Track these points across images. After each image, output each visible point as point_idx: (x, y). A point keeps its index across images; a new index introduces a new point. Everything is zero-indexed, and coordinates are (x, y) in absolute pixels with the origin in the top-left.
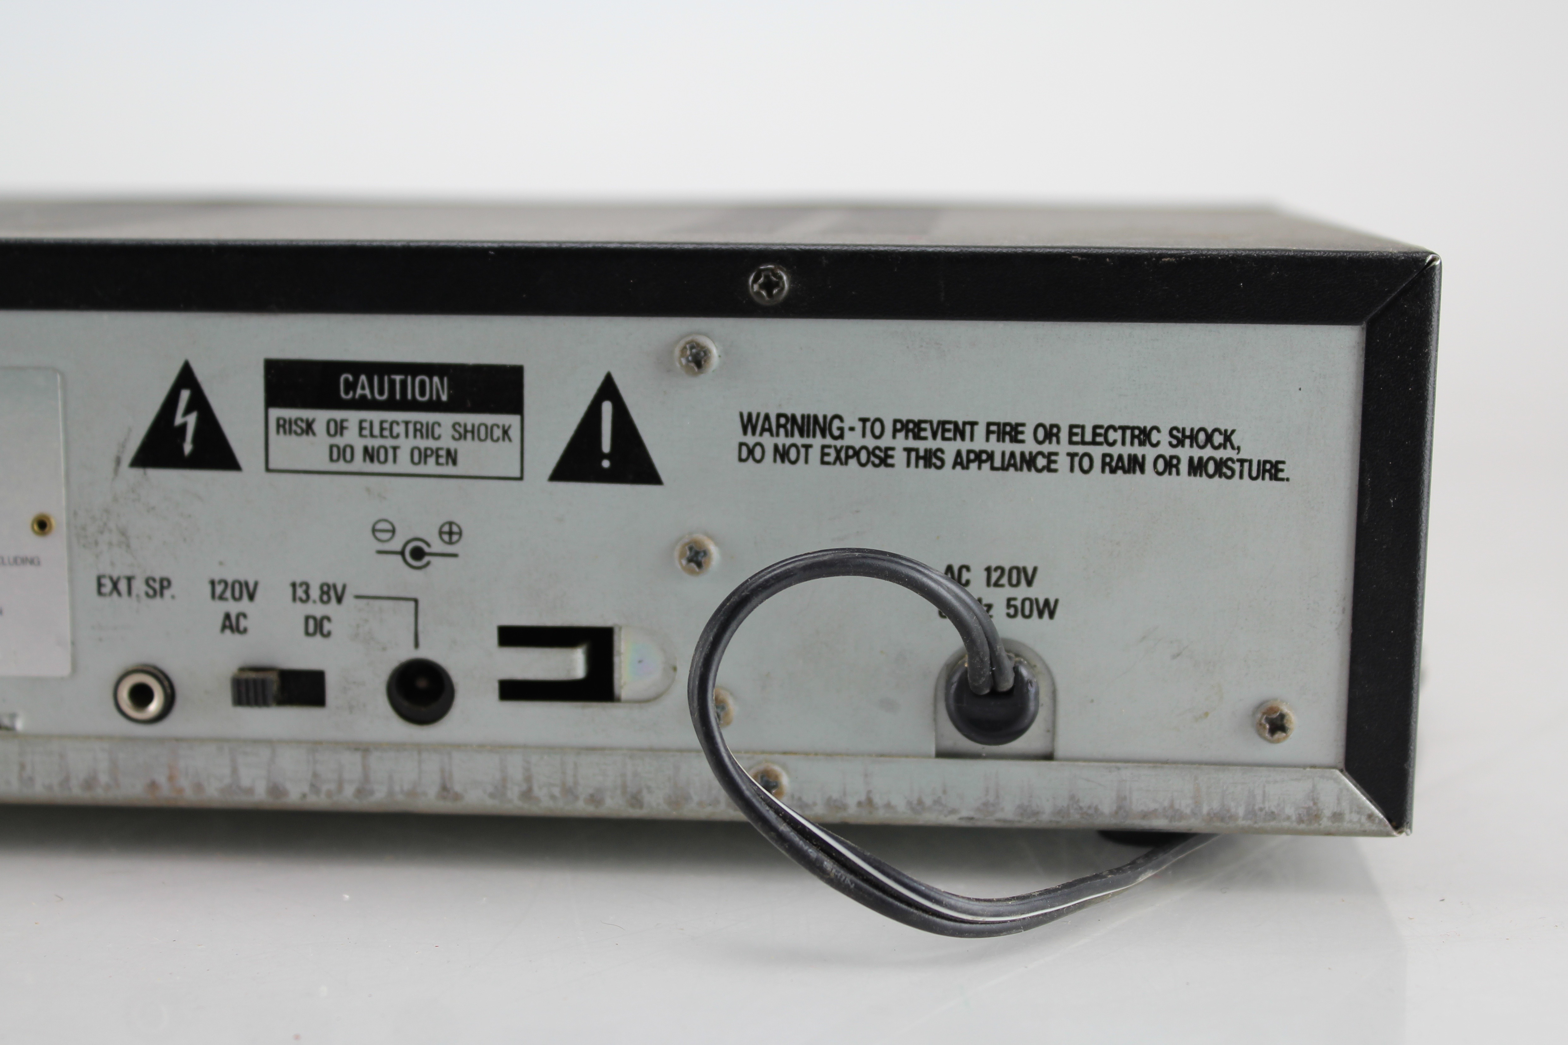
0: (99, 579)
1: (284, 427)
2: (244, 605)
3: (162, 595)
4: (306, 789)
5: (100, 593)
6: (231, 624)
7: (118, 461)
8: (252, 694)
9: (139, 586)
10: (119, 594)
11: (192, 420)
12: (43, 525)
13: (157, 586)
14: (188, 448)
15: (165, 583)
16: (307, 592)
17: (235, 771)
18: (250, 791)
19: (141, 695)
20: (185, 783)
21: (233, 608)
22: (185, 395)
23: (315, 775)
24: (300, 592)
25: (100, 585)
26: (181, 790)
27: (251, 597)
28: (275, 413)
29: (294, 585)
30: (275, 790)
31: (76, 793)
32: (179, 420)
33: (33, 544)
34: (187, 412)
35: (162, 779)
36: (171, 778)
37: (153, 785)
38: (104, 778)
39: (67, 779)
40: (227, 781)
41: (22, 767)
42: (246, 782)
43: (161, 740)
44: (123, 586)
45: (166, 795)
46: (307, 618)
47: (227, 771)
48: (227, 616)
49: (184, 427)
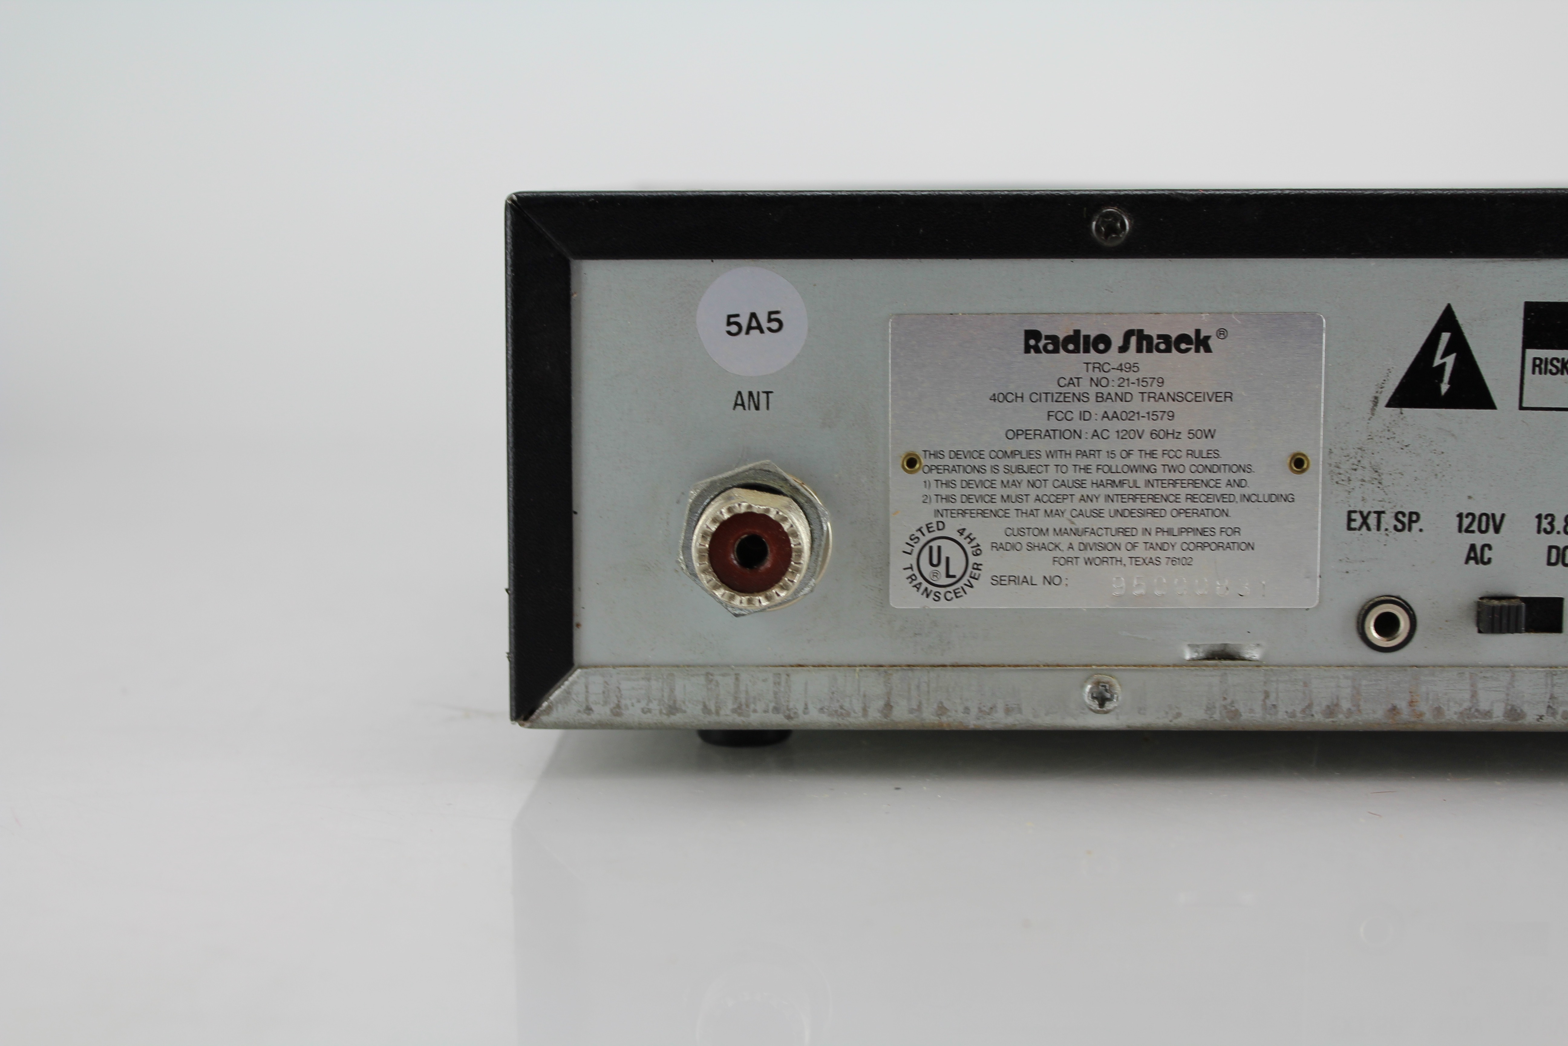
0: (1350, 512)
1: (1539, 366)
2: (1490, 537)
3: (1410, 529)
4: (1543, 711)
5: (1350, 528)
6: (1475, 555)
7: (1376, 401)
8: (1504, 621)
9: (1388, 521)
10: (1369, 529)
11: (1450, 360)
12: (1299, 463)
13: (1406, 520)
14: (1445, 387)
15: (1414, 518)
16: (1551, 524)
17: (1474, 695)
18: (1488, 714)
19: (1387, 625)
20: (1424, 707)
21: (1478, 539)
22: (1445, 337)
23: (1552, 697)
24: (1545, 524)
25: (1350, 520)
26: (1421, 714)
27: (1497, 530)
28: (1531, 353)
29: (1539, 517)
30: (1513, 712)
31: (1319, 720)
32: (1437, 362)
33: (1289, 482)
34: (1445, 354)
35: (1403, 705)
36: (1411, 703)
37: (1394, 710)
38: (1345, 705)
39: (1310, 706)
40: (1466, 705)
41: (1267, 695)
42: (1484, 706)
43: (1402, 667)
44: (1372, 520)
45: (1406, 719)
46: (1550, 548)
47: (1467, 696)
48: (1473, 547)
49: (1443, 366)
